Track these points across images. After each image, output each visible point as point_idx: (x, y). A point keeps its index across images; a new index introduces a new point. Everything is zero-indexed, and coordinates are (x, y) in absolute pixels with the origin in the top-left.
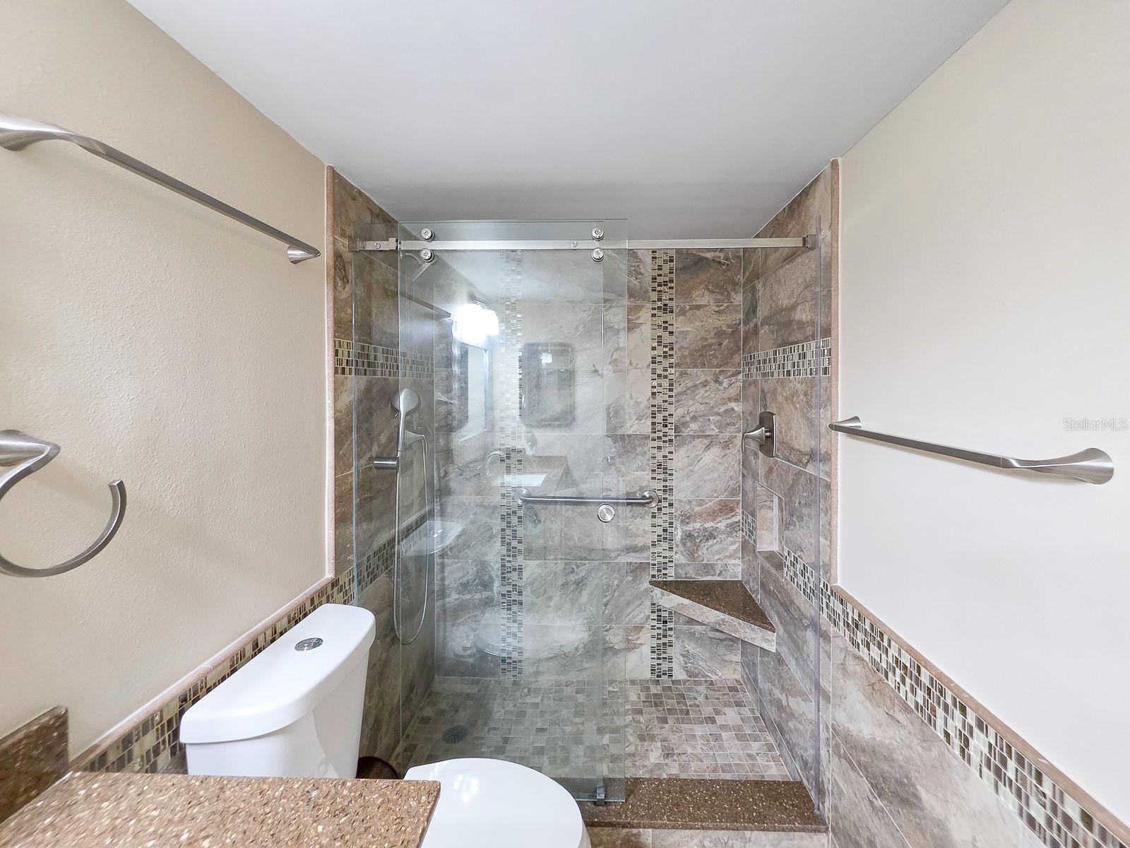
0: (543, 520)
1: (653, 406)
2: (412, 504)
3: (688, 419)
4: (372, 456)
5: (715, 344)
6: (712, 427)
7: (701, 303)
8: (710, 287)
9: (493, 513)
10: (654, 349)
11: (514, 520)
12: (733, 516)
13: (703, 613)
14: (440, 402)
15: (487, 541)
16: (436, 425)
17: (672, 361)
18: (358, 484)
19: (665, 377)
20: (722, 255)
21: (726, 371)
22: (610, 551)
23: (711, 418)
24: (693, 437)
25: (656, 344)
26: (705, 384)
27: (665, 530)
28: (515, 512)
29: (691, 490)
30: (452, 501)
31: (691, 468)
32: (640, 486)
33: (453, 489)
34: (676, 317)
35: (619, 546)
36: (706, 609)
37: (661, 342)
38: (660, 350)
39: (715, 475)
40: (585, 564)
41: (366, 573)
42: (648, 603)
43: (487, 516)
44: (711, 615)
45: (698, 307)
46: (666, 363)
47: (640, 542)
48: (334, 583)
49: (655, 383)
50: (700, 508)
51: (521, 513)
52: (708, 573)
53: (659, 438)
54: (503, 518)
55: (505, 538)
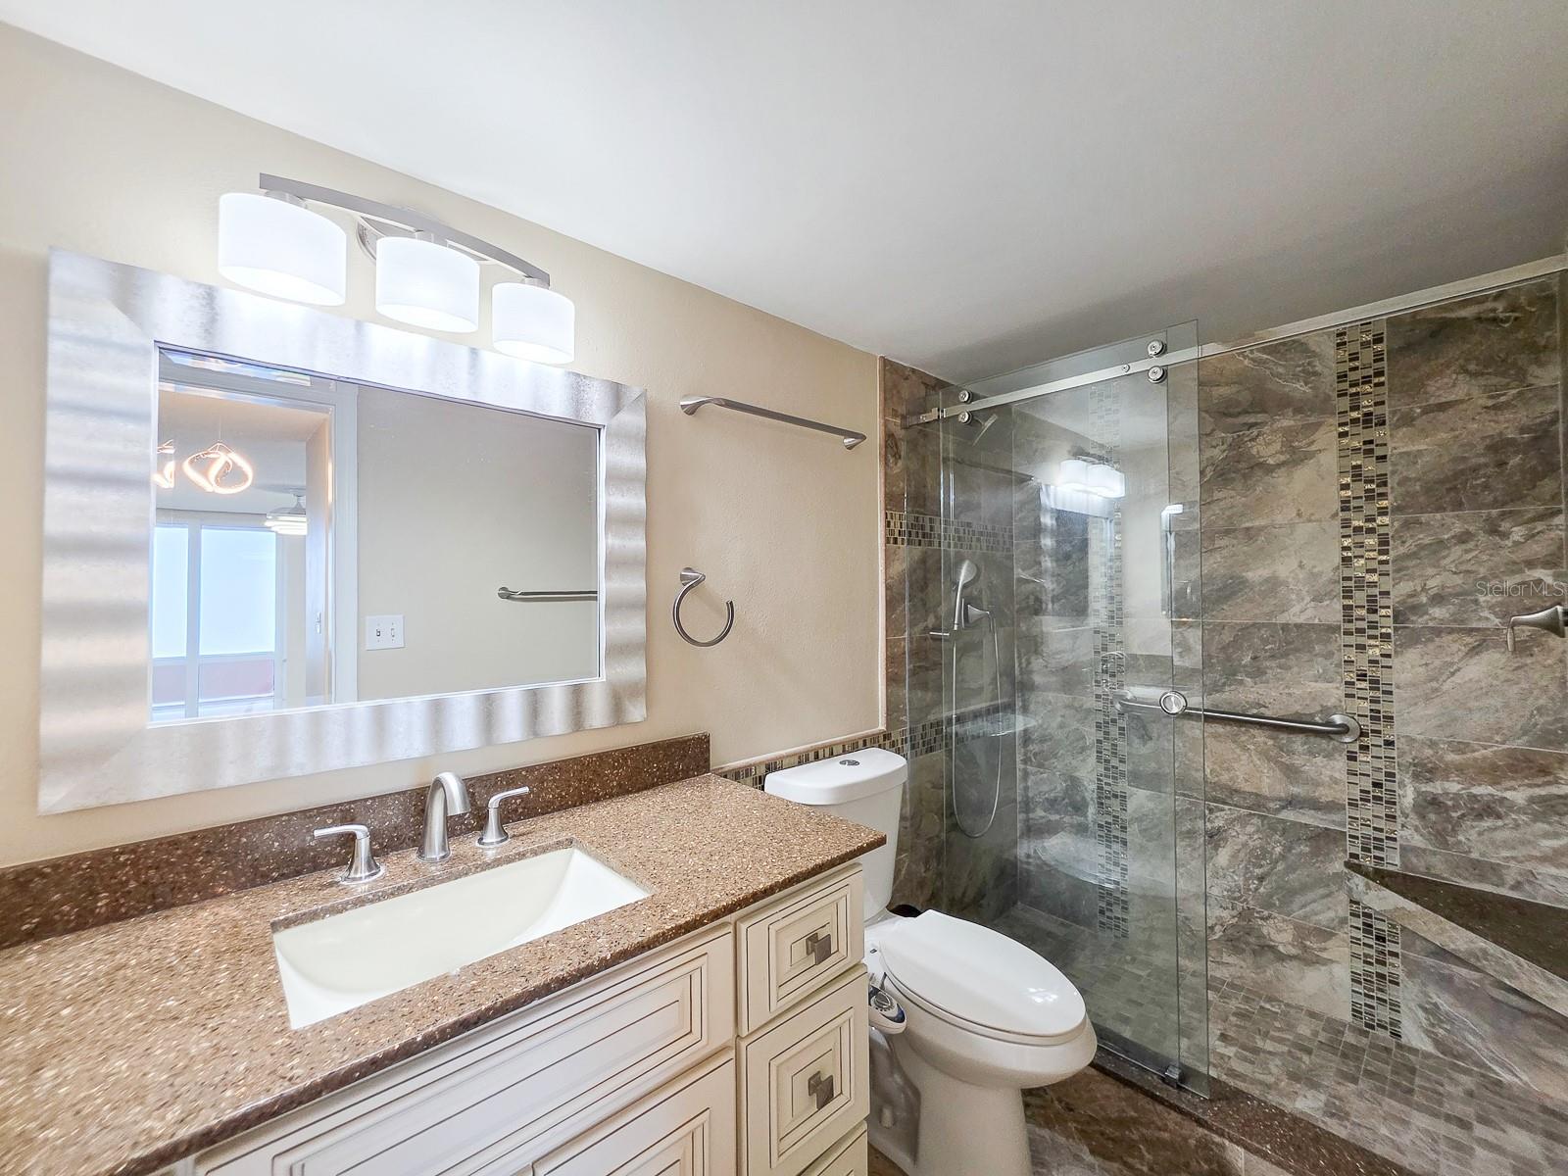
0: (1155, 735)
1: (1344, 579)
2: (981, 689)
3: (1424, 599)
4: (927, 627)
5: (1486, 465)
6: (1486, 614)
7: (1449, 399)
8: (1472, 367)
9: (1086, 718)
10: (1345, 487)
11: (1114, 731)
12: (1549, 783)
13: (1443, 931)
14: (1021, 581)
15: (1078, 753)
16: (1017, 607)
17: (1384, 503)
18: (910, 651)
19: (1371, 531)
20: (1500, 306)
21: (1519, 511)
22: (1266, 798)
23: (1482, 599)
24: (1437, 632)
25: (1349, 480)
26: (1464, 538)
27: (1377, 785)
28: (1114, 721)
29: (1435, 722)
30: (1034, 698)
31: (1434, 684)
32: (1322, 706)
33: (1036, 683)
34: (1391, 430)
35: (1283, 795)
36: (1449, 925)
37: (1360, 475)
38: (1360, 488)
39: (1496, 701)
40: (1223, 810)
41: (921, 741)
42: (1343, 897)
43: (1078, 721)
44: (1460, 939)
45: (1442, 407)
46: (1370, 509)
47: (1325, 794)
48: (887, 736)
49: (1347, 542)
50: (1457, 757)
51: (1122, 723)
52: (1482, 878)
53: (1360, 631)
54: (1098, 726)
55: (1101, 753)
